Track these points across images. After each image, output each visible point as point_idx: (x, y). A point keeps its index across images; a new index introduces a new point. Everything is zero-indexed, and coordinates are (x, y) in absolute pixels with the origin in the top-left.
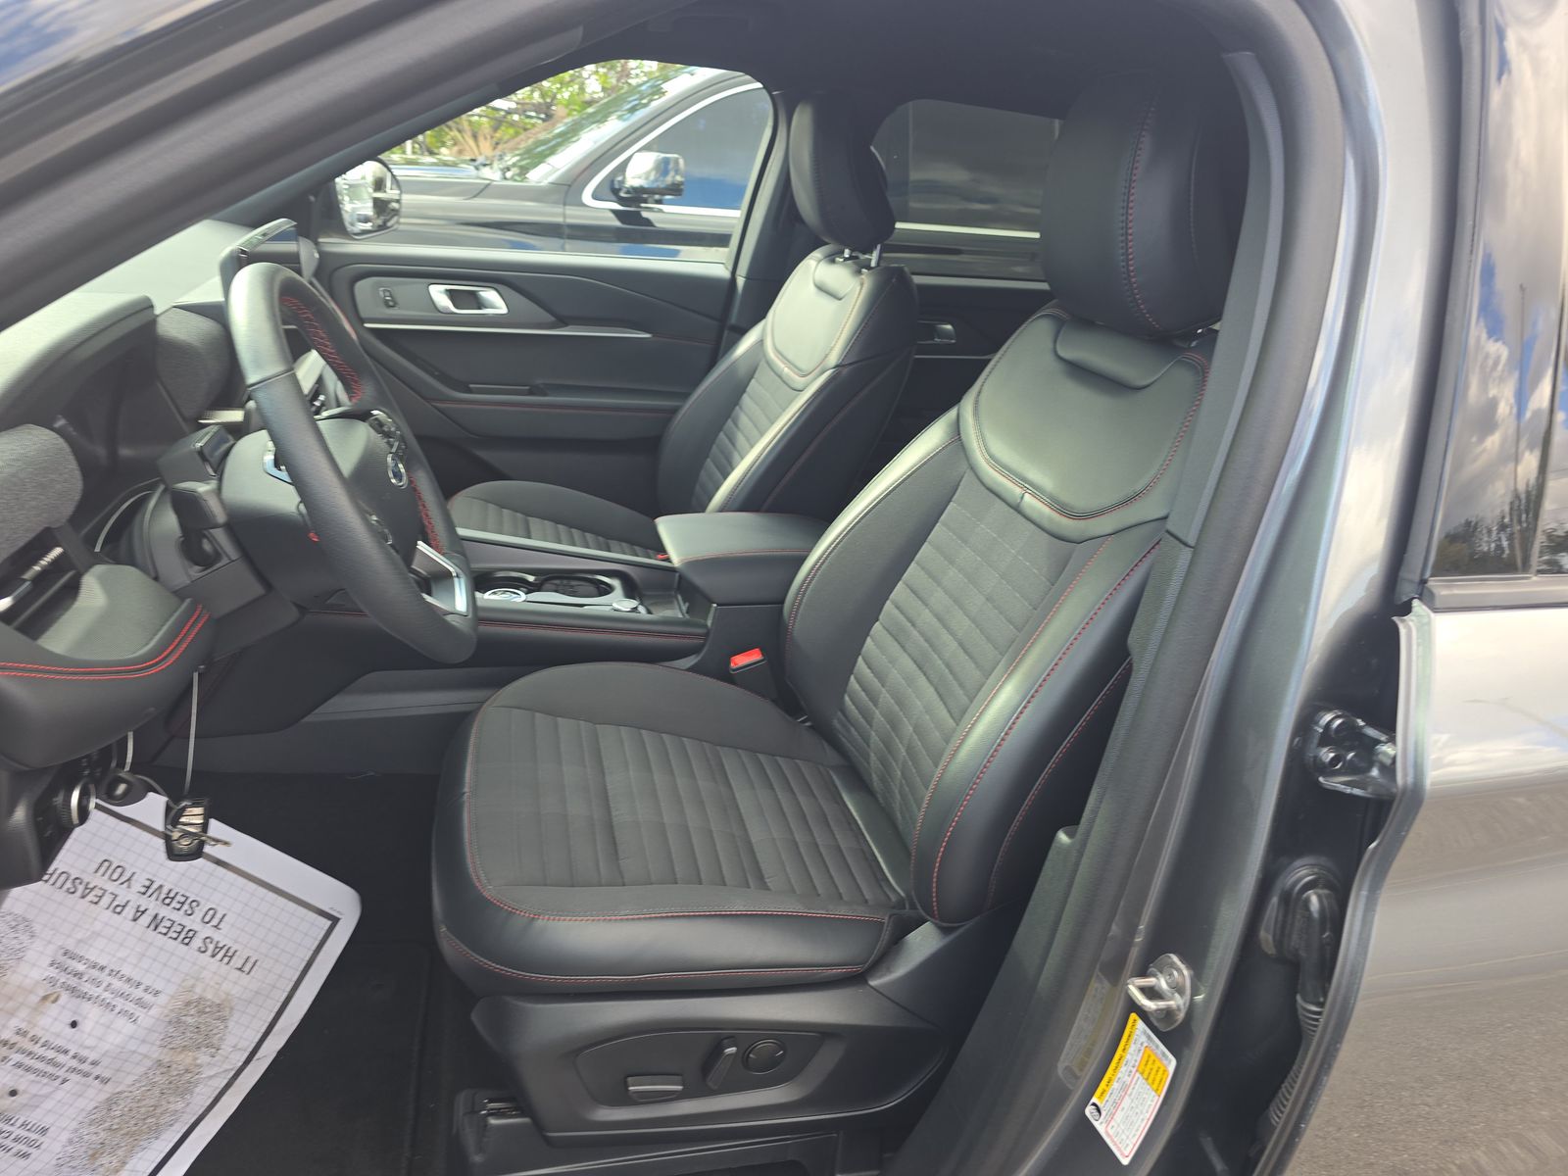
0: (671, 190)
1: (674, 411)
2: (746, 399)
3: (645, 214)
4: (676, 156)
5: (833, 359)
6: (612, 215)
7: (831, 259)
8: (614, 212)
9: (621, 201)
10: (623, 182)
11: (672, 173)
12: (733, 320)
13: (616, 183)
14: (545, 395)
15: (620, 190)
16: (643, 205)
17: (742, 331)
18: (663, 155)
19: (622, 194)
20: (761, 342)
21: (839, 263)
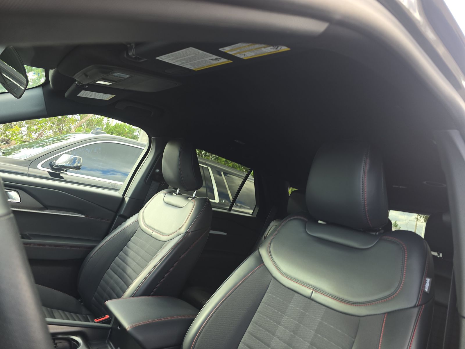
0: (75, 167)
1: (93, 248)
2: (130, 243)
3: (61, 175)
4: (80, 157)
5: (183, 230)
6: (47, 173)
7: (171, 193)
8: (49, 172)
9: (52, 168)
10: (55, 163)
11: (77, 163)
12: (122, 212)
13: (53, 163)
14: (31, 239)
15: (54, 165)
16: (61, 172)
17: (126, 218)
18: (74, 156)
19: (54, 167)
20: (137, 221)
21: (174, 195)
